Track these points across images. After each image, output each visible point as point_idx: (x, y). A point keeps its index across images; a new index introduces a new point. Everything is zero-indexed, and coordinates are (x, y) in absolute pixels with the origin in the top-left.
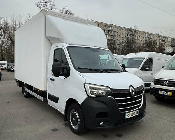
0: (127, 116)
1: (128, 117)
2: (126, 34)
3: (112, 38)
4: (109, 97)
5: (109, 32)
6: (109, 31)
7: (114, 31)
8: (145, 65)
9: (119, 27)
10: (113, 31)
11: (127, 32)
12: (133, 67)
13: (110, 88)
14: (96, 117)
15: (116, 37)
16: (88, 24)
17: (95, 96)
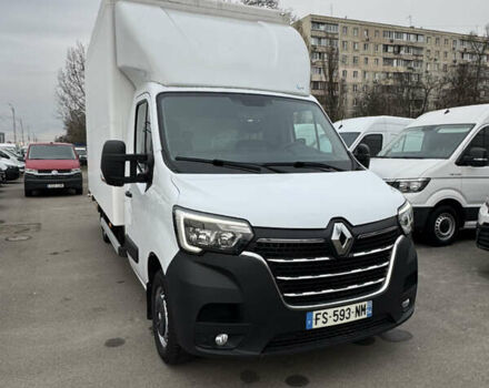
0: (317, 319)
1: (320, 325)
2: (458, 55)
3: (410, 68)
4: (244, 253)
5: (402, 52)
6: (399, 47)
7: (416, 48)
8: (476, 146)
9: (434, 33)
10: (413, 47)
11: (459, 47)
12: (434, 154)
13: (249, 223)
14: (199, 318)
15: (424, 65)
16: (257, 20)
17: (197, 249)
